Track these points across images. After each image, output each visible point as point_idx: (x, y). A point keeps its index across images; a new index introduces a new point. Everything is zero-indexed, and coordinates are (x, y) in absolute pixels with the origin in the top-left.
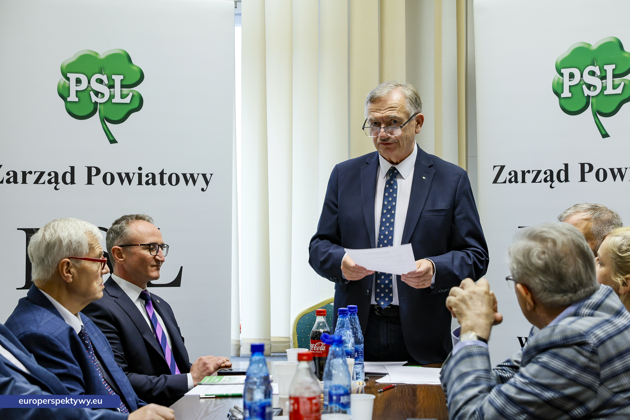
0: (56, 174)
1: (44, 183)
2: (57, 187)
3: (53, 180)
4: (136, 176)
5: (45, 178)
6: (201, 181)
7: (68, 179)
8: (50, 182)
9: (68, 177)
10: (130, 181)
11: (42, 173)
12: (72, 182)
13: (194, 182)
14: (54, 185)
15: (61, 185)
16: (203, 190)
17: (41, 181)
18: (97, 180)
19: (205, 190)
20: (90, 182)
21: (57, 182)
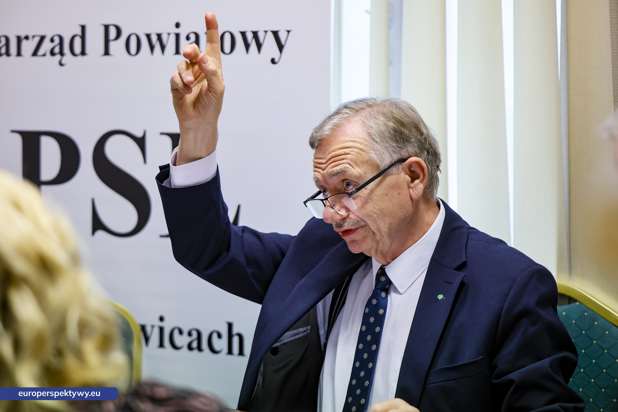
0: (61, 39)
1: (44, 55)
2: (63, 62)
3: (57, 50)
4: (173, 38)
5: (47, 46)
6: (269, 43)
7: (78, 48)
8: (52, 53)
9: (78, 42)
10: (163, 48)
11: (42, 38)
12: (83, 53)
13: (259, 46)
14: (58, 57)
15: (68, 57)
16: (273, 61)
17: (41, 52)
18: (117, 47)
19: (276, 60)
20: (107, 52)
21: (62, 53)
